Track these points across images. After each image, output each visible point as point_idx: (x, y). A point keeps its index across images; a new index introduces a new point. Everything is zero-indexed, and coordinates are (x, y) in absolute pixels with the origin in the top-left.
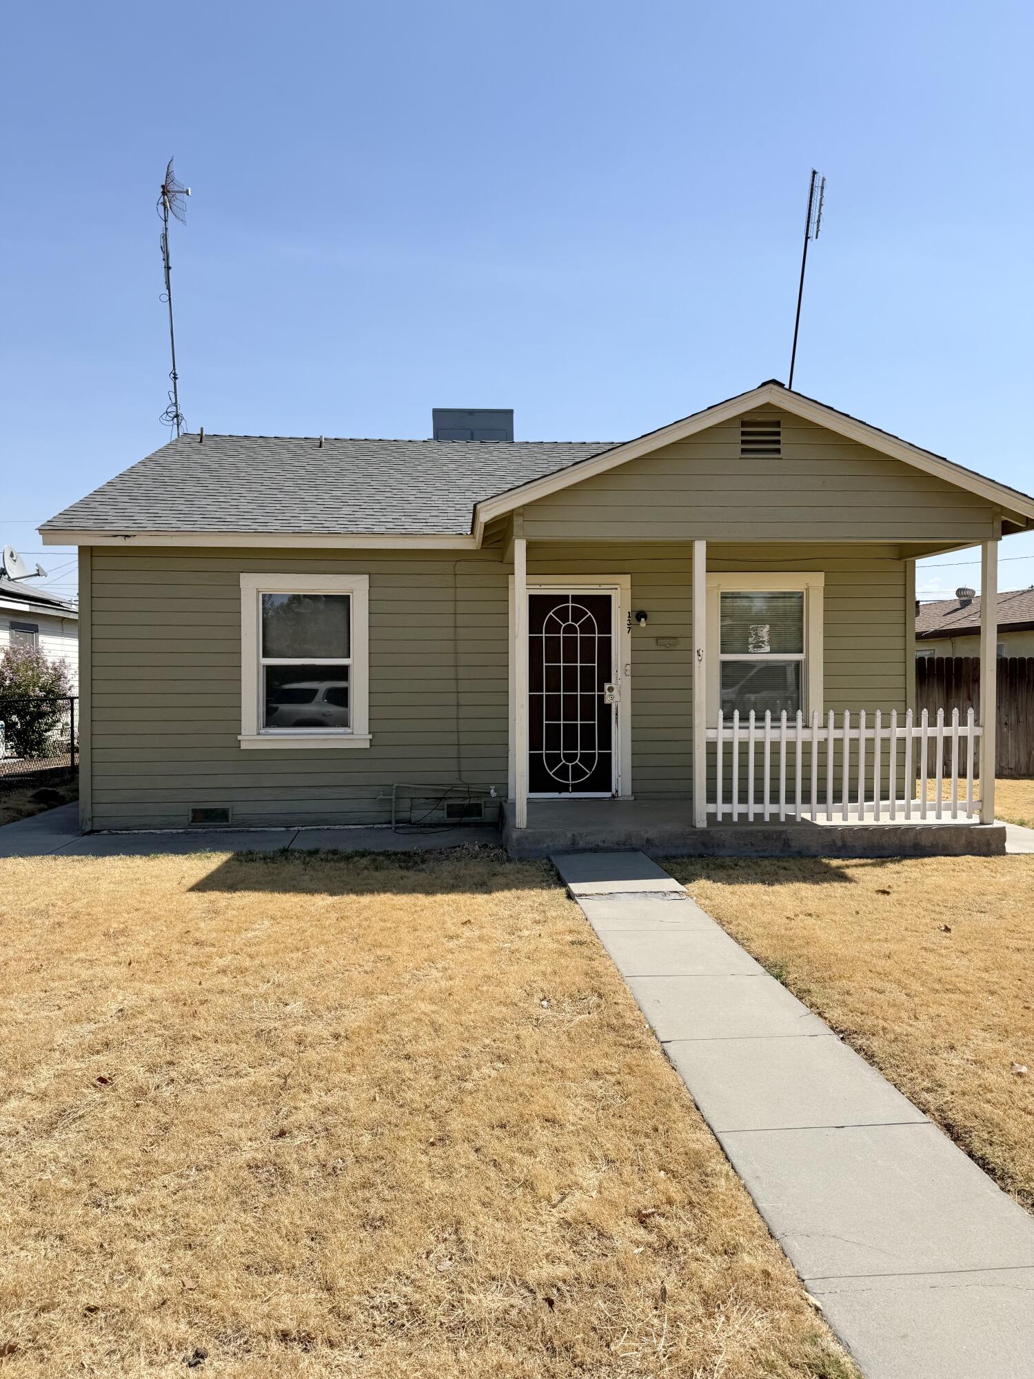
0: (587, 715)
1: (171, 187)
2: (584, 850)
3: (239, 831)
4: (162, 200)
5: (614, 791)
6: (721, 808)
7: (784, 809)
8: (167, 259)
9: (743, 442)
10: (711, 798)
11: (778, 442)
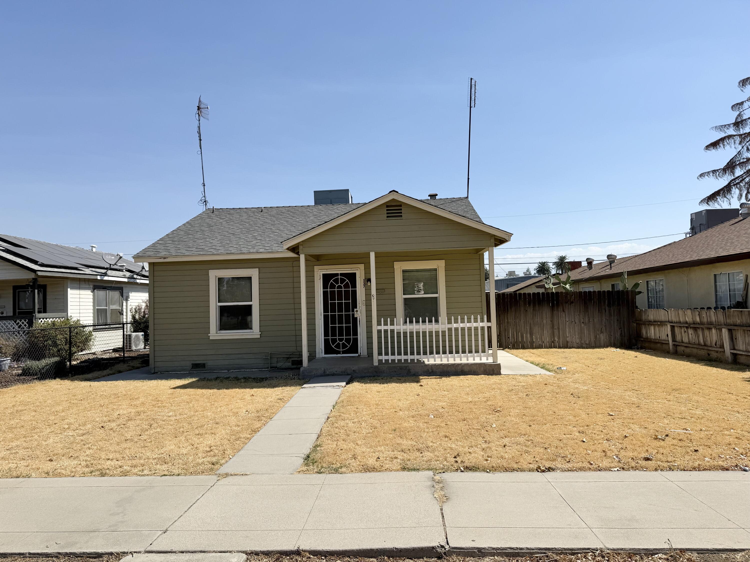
0: (348, 322)
1: (202, 106)
2: (328, 375)
3: (209, 372)
4: (197, 112)
5: (359, 353)
6: (384, 358)
7: (416, 357)
8: (200, 136)
9: (387, 213)
10: (380, 354)
11: (401, 213)
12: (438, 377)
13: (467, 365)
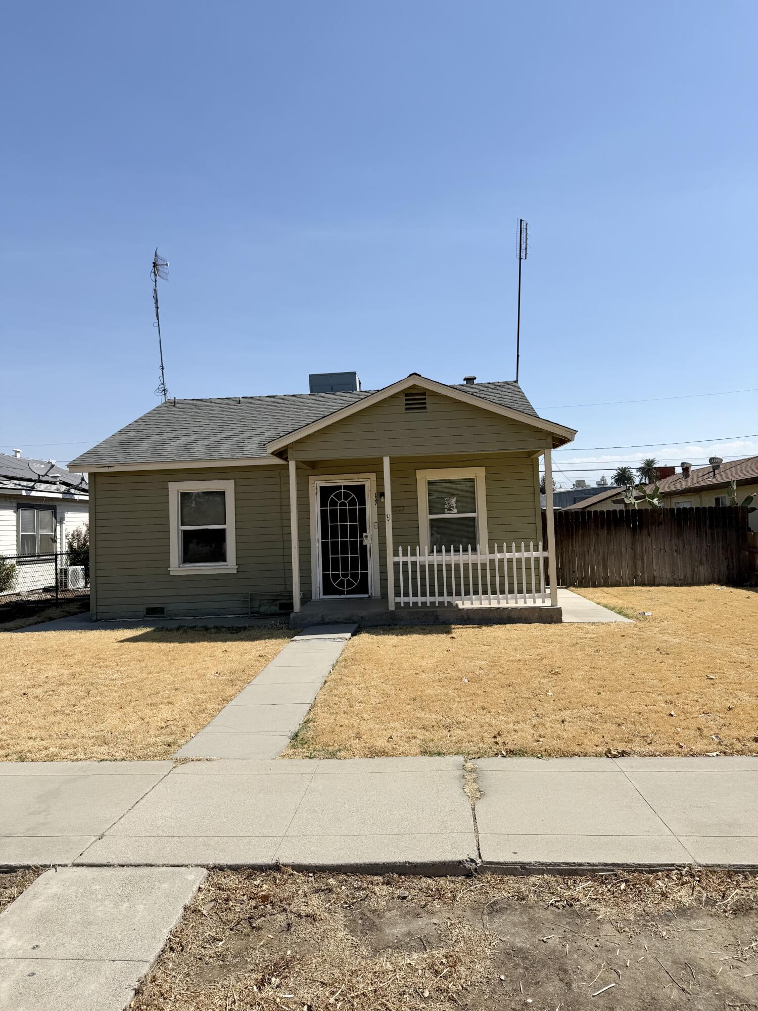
0: (354, 551)
1: (159, 262)
2: (328, 623)
3: (170, 619)
4: (153, 271)
5: (370, 594)
6: (402, 600)
8: (156, 303)
9: (406, 404)
10: (397, 594)
11: (425, 403)
12: (476, 626)
13: (516, 609)
